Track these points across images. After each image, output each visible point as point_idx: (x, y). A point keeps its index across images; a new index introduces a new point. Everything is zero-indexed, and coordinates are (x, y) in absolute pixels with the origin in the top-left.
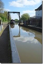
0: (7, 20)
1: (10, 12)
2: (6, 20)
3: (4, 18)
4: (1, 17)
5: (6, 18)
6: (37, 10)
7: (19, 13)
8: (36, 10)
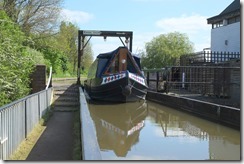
0: (69, 65)
1: (90, 32)
2: (64, 69)
3: (56, 56)
4: (45, 53)
5: (67, 58)
6: (220, 22)
7: (129, 35)
8: (211, 21)
